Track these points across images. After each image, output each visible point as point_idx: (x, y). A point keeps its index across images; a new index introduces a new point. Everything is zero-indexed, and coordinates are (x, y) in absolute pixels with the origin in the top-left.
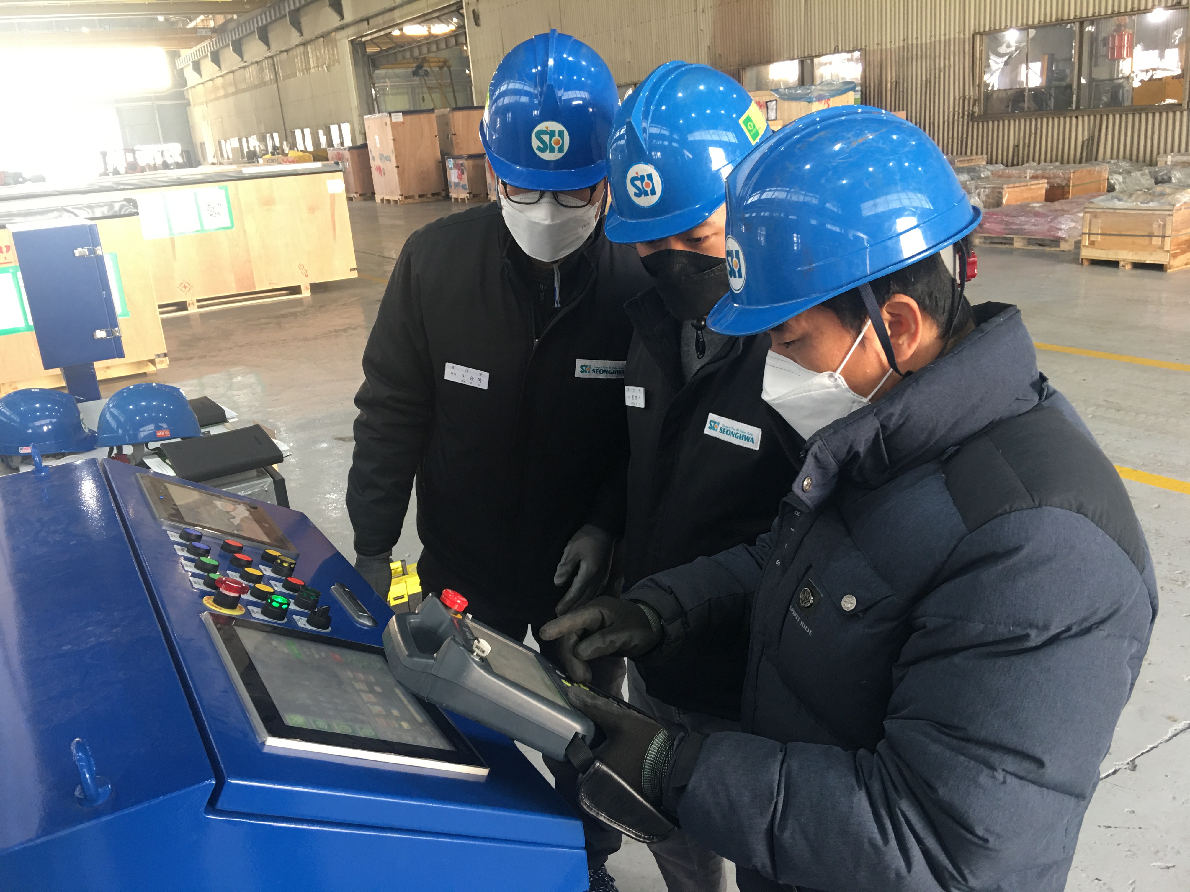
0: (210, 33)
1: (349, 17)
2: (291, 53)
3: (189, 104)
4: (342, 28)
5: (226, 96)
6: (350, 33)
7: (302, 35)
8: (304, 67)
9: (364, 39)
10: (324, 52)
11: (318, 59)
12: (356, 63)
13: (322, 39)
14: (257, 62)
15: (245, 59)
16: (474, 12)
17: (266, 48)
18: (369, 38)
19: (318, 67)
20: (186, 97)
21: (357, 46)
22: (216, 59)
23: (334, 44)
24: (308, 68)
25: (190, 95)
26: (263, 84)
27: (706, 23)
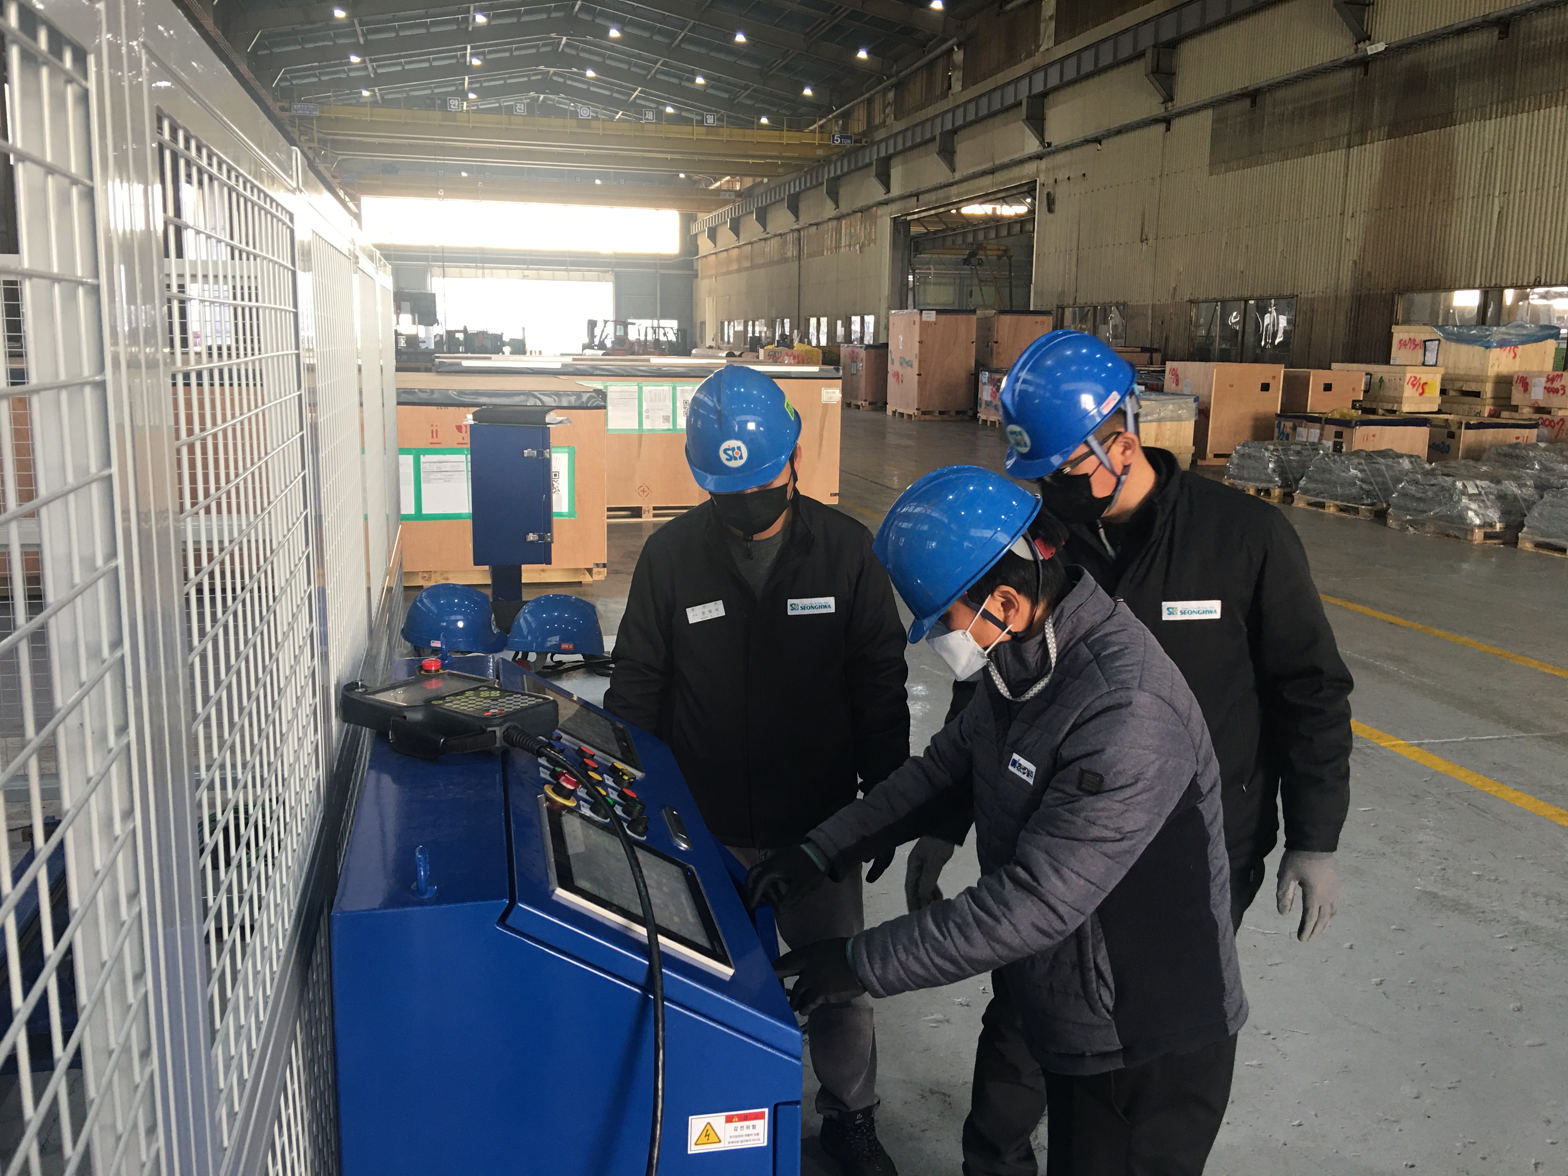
0: (733, 197)
1: (896, 190)
2: (821, 227)
3: (696, 276)
4: (886, 203)
5: (739, 270)
6: (894, 210)
7: (838, 207)
8: (834, 245)
9: (909, 218)
10: (860, 230)
11: (851, 237)
12: (895, 244)
13: (859, 214)
14: (780, 235)
15: (768, 230)
16: (1049, 194)
17: (794, 219)
18: (916, 216)
19: (850, 246)
20: (695, 268)
21: (900, 225)
22: (735, 228)
23: (874, 220)
24: (838, 247)
25: (700, 266)
26: (784, 260)
27: (1354, 231)
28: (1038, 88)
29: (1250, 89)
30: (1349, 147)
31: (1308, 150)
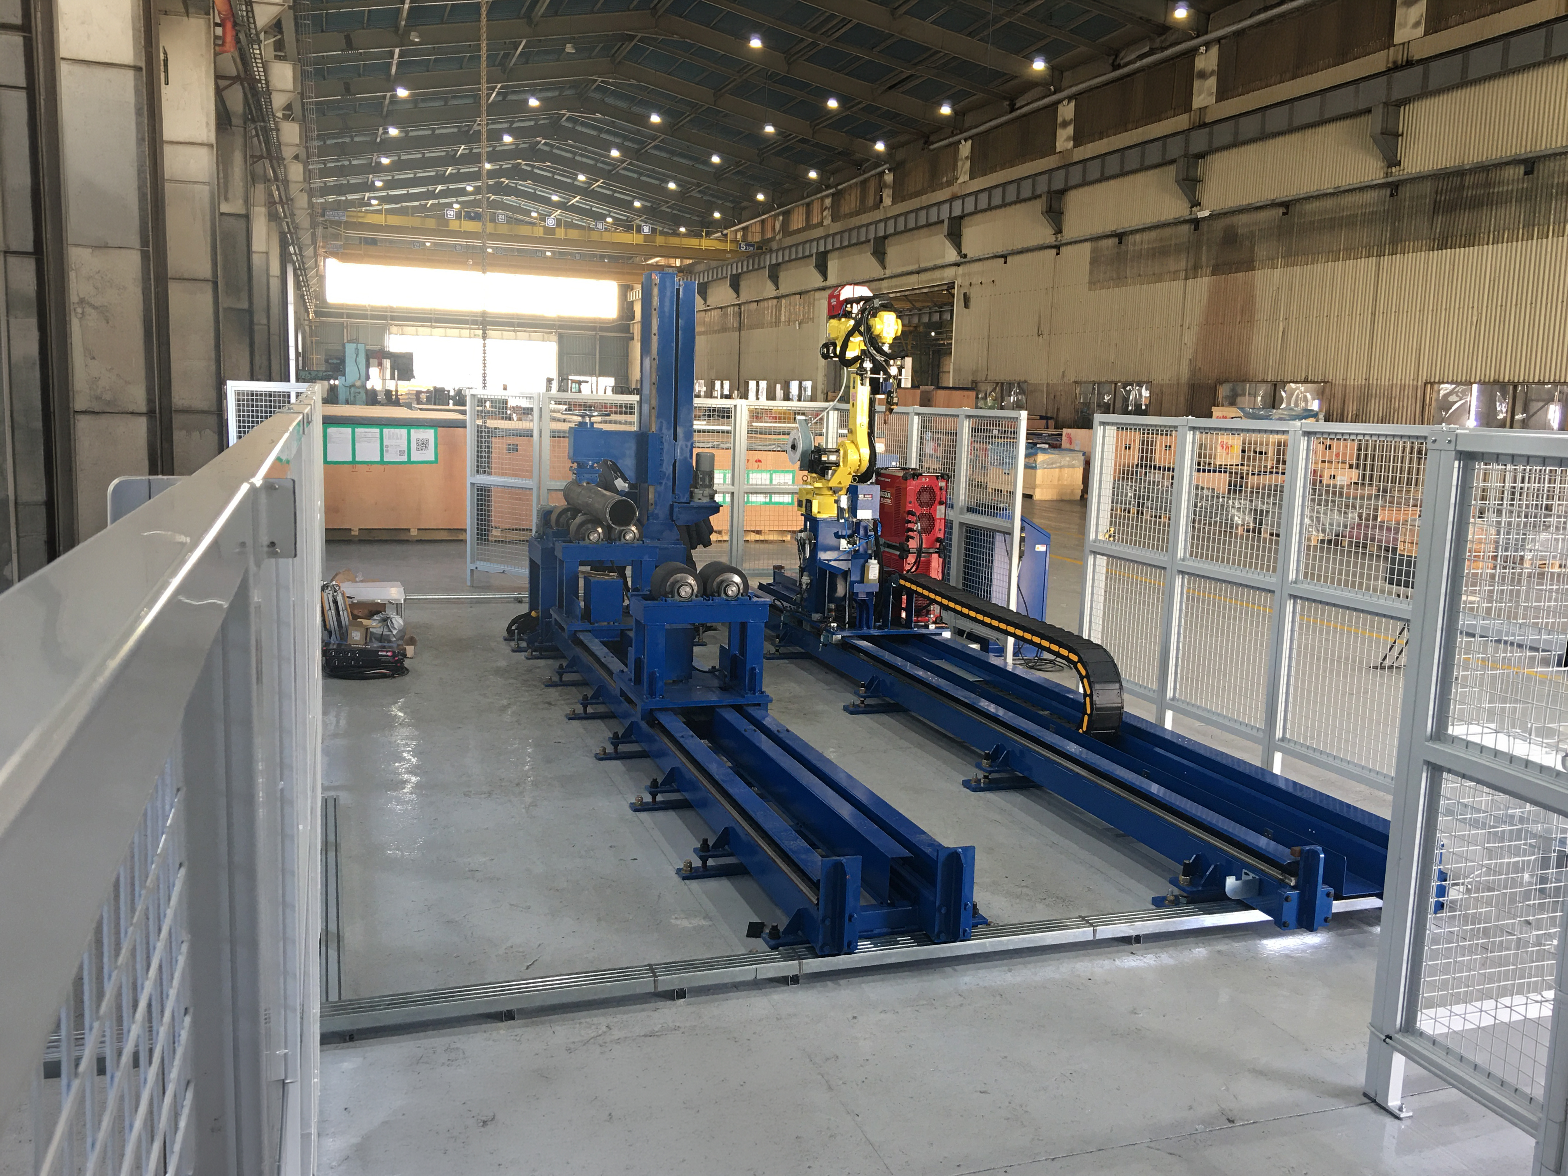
1: (833, 279)
2: (762, 304)
3: (632, 339)
4: (824, 289)
8: (774, 320)
10: (799, 309)
11: (790, 314)
13: (799, 296)
14: (721, 308)
15: (708, 303)
16: (965, 294)
17: (735, 296)
19: (789, 322)
20: (631, 330)
23: (812, 304)
24: (778, 322)
26: (724, 329)
27: (1190, 338)
28: (957, 212)
29: (1118, 231)
30: (1186, 279)
31: (1159, 278)
